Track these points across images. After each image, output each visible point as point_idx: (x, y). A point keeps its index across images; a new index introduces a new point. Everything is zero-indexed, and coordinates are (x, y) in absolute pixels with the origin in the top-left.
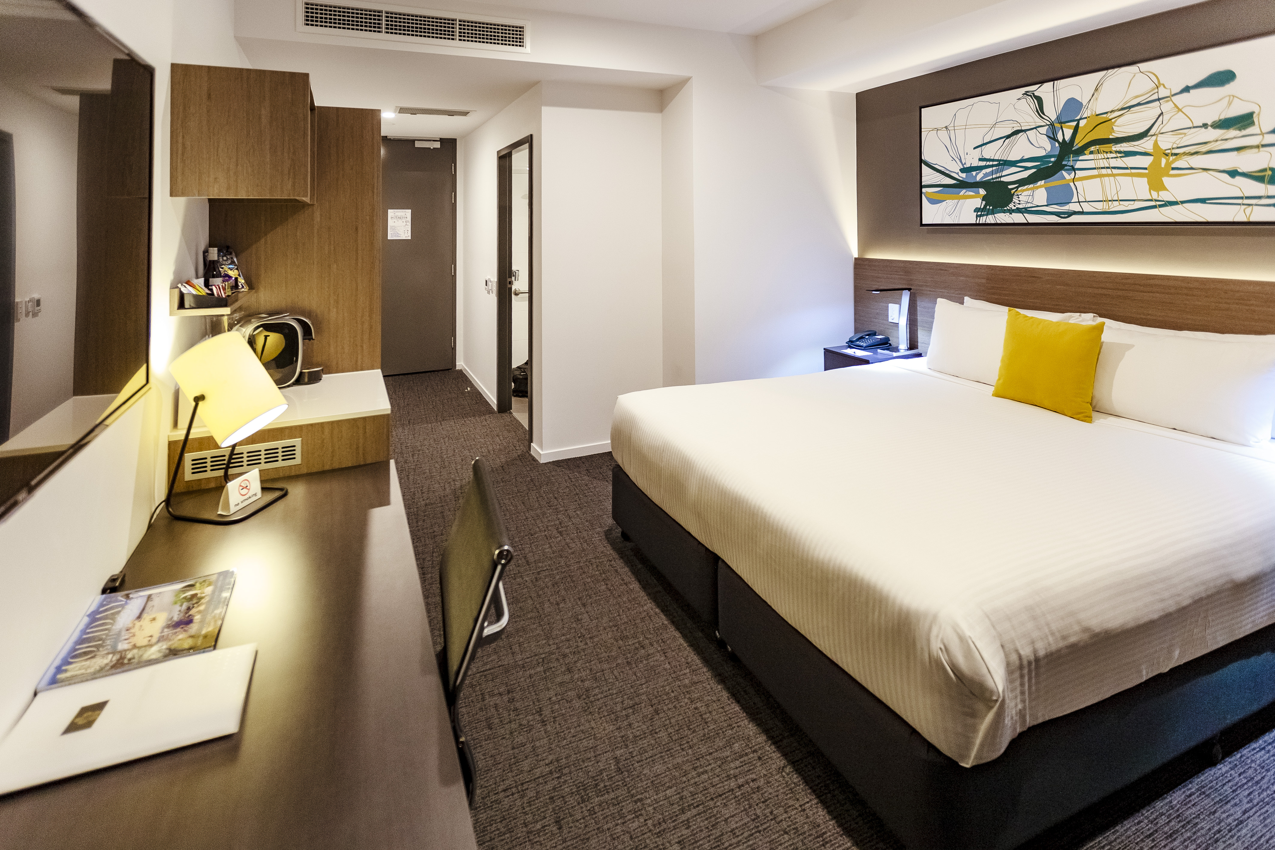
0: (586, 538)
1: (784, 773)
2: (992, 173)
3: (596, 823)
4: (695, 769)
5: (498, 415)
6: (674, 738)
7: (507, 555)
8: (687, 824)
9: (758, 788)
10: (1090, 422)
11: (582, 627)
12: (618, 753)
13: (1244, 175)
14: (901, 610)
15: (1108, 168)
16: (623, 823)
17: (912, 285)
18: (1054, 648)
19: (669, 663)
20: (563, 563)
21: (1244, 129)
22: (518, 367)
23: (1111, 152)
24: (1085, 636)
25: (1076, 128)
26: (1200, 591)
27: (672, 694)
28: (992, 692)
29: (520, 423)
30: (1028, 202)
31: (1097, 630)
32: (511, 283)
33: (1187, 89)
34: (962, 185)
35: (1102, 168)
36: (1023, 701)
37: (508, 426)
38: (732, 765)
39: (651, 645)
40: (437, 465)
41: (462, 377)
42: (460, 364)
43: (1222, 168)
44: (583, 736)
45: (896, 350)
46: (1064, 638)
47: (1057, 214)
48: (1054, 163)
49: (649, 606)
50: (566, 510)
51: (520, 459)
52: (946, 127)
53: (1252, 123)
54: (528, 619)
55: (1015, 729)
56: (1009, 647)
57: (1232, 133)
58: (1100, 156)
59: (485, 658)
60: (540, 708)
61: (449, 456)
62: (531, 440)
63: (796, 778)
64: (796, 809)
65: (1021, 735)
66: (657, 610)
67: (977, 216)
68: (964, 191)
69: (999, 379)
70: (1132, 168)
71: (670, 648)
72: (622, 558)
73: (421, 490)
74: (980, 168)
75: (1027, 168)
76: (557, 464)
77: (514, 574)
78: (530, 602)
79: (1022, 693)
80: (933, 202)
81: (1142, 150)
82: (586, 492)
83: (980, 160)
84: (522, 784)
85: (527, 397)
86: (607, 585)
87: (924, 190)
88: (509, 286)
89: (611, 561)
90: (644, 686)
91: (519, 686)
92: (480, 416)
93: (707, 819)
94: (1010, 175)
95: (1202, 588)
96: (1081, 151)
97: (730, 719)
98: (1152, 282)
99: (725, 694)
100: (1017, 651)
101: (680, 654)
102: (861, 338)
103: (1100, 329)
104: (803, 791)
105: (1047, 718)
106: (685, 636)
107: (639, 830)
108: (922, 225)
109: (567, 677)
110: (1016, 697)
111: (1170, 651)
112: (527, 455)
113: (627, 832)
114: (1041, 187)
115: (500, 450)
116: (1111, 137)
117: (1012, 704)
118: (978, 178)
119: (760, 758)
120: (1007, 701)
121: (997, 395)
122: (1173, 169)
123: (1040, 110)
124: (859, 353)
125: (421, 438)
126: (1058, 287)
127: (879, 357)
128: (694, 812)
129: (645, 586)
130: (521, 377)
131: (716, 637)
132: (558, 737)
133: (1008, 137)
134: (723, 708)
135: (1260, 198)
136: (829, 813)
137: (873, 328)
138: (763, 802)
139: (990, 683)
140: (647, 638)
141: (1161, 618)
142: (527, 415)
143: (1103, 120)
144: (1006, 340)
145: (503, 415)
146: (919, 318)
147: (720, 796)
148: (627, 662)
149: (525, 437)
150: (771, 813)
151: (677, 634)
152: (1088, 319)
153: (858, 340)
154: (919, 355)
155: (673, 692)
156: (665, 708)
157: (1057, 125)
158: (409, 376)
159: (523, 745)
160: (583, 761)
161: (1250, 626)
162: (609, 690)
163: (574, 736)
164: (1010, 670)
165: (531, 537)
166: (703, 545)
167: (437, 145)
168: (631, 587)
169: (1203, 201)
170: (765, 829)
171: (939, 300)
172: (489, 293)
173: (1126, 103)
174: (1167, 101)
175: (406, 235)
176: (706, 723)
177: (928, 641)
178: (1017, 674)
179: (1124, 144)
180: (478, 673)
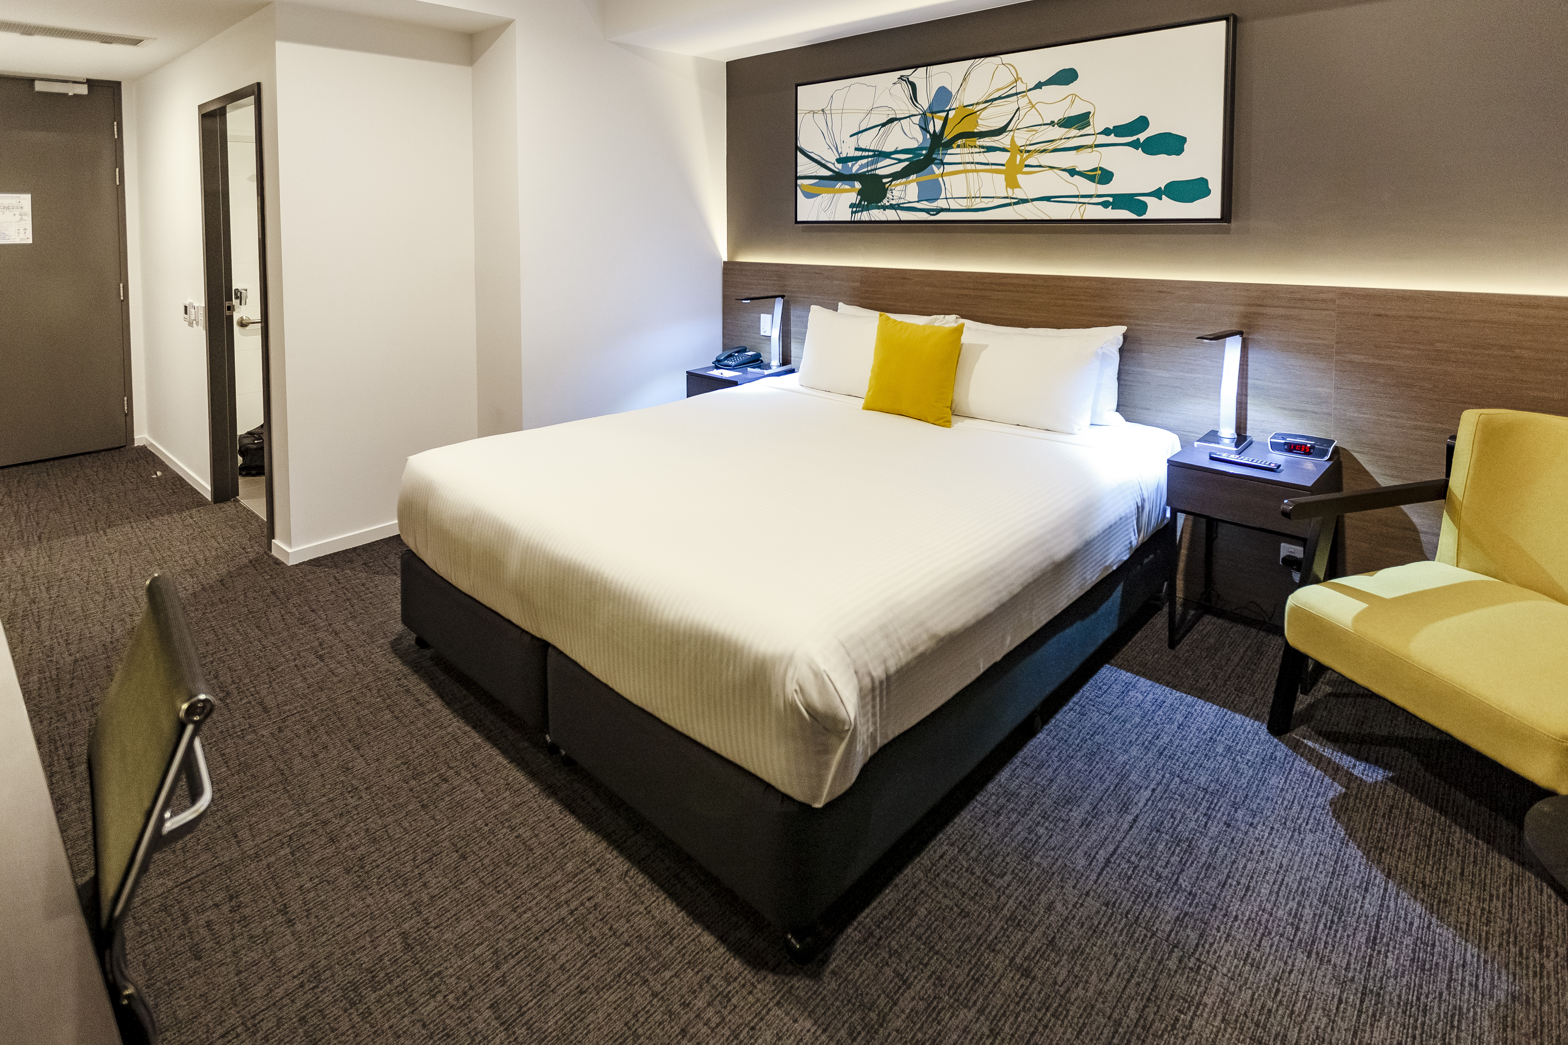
0: (362, 656)
1: (627, 878)
2: (867, 165)
3: (372, 1026)
4: (514, 910)
5: (216, 507)
6: (487, 882)
7: (203, 708)
8: (503, 981)
9: (595, 906)
10: (949, 427)
11: (354, 777)
12: (406, 926)
13: (1081, 174)
14: (756, 658)
15: (972, 163)
16: (412, 1012)
17: (785, 292)
18: (904, 661)
19: (482, 791)
20: (324, 698)
21: (1083, 128)
22: (250, 433)
23: (975, 147)
24: (931, 643)
25: (946, 119)
26: (1027, 578)
27: (487, 828)
28: (843, 723)
29: (253, 513)
30: (900, 198)
31: (942, 634)
32: (231, 308)
33: (1039, 86)
34: (838, 177)
35: (968, 163)
36: (875, 723)
37: (232, 520)
38: (564, 890)
39: (458, 774)
40: (97, 597)
41: (147, 456)
42: (142, 436)
43: (1064, 167)
44: (353, 920)
45: (768, 367)
46: (913, 649)
47: (927, 211)
48: (926, 155)
49: (455, 725)
50: (330, 625)
51: (254, 566)
52: (823, 110)
53: (1088, 124)
54: (266, 788)
55: (866, 753)
56: (862, 671)
57: (1074, 132)
58: (966, 150)
59: (189, 861)
60: (285, 905)
61: (120, 579)
62: (272, 535)
63: (641, 879)
64: (640, 913)
65: (873, 758)
66: (468, 728)
67: (852, 212)
68: (840, 184)
69: (869, 390)
70: (993, 164)
71: (484, 771)
72: (416, 672)
73: (66, 640)
74: (856, 159)
75: (900, 161)
76: (316, 563)
77: (242, 730)
78: (269, 764)
79: (874, 715)
80: (809, 195)
81: (1001, 146)
82: (362, 594)
83: (856, 149)
84: (253, 1017)
85: (263, 474)
86: (393, 712)
87: (799, 182)
88: (228, 313)
89: (399, 680)
90: (446, 829)
91: (249, 884)
92: (180, 511)
93: (529, 965)
94: (886, 167)
95: (1030, 574)
96: (949, 145)
97: (563, 835)
98: (1003, 281)
99: (557, 808)
100: (870, 674)
101: (498, 775)
102: (730, 356)
103: (959, 330)
104: (649, 890)
105: (897, 734)
106: (505, 752)
107: (436, 1011)
108: (797, 222)
109: (330, 851)
110: (868, 721)
111: (1003, 638)
112: (266, 557)
113: (418, 1021)
114: (912, 181)
115: (217, 557)
116: (976, 131)
117: (864, 729)
118: (854, 171)
119: (598, 871)
120: (859, 727)
121: (867, 408)
122: (1026, 166)
123: (914, 97)
124: (727, 374)
125: (65, 560)
126: (926, 289)
127: (749, 376)
128: (512, 962)
129: (449, 702)
130: (255, 446)
131: (546, 741)
132: (313, 934)
133: (883, 125)
134: (553, 825)
135: (1091, 196)
136: (678, 905)
137: (743, 344)
138: (601, 920)
139: (842, 714)
140: (452, 768)
141: (998, 609)
142: (264, 501)
143: (970, 113)
144: (876, 348)
145: (222, 505)
146: (793, 329)
147: (547, 931)
148: (423, 806)
149: (262, 532)
150: (611, 929)
151: (494, 752)
152: (950, 321)
153: (726, 358)
154: (792, 371)
155: (487, 825)
156: (476, 848)
157: (929, 115)
158: (38, 465)
159: (255, 963)
160: (353, 953)
161: (1066, 601)
162: (394, 849)
163: (338, 926)
164: (862, 695)
165: (270, 673)
166: (527, 633)
167: (83, 90)
168: (429, 707)
169: (1048, 199)
170: (602, 950)
171: (813, 307)
172: (191, 324)
173: (990, 95)
174: (1024, 96)
175: (22, 236)
176: (531, 850)
177: (784, 685)
178: (869, 698)
179: (986, 139)
180: (176, 886)
